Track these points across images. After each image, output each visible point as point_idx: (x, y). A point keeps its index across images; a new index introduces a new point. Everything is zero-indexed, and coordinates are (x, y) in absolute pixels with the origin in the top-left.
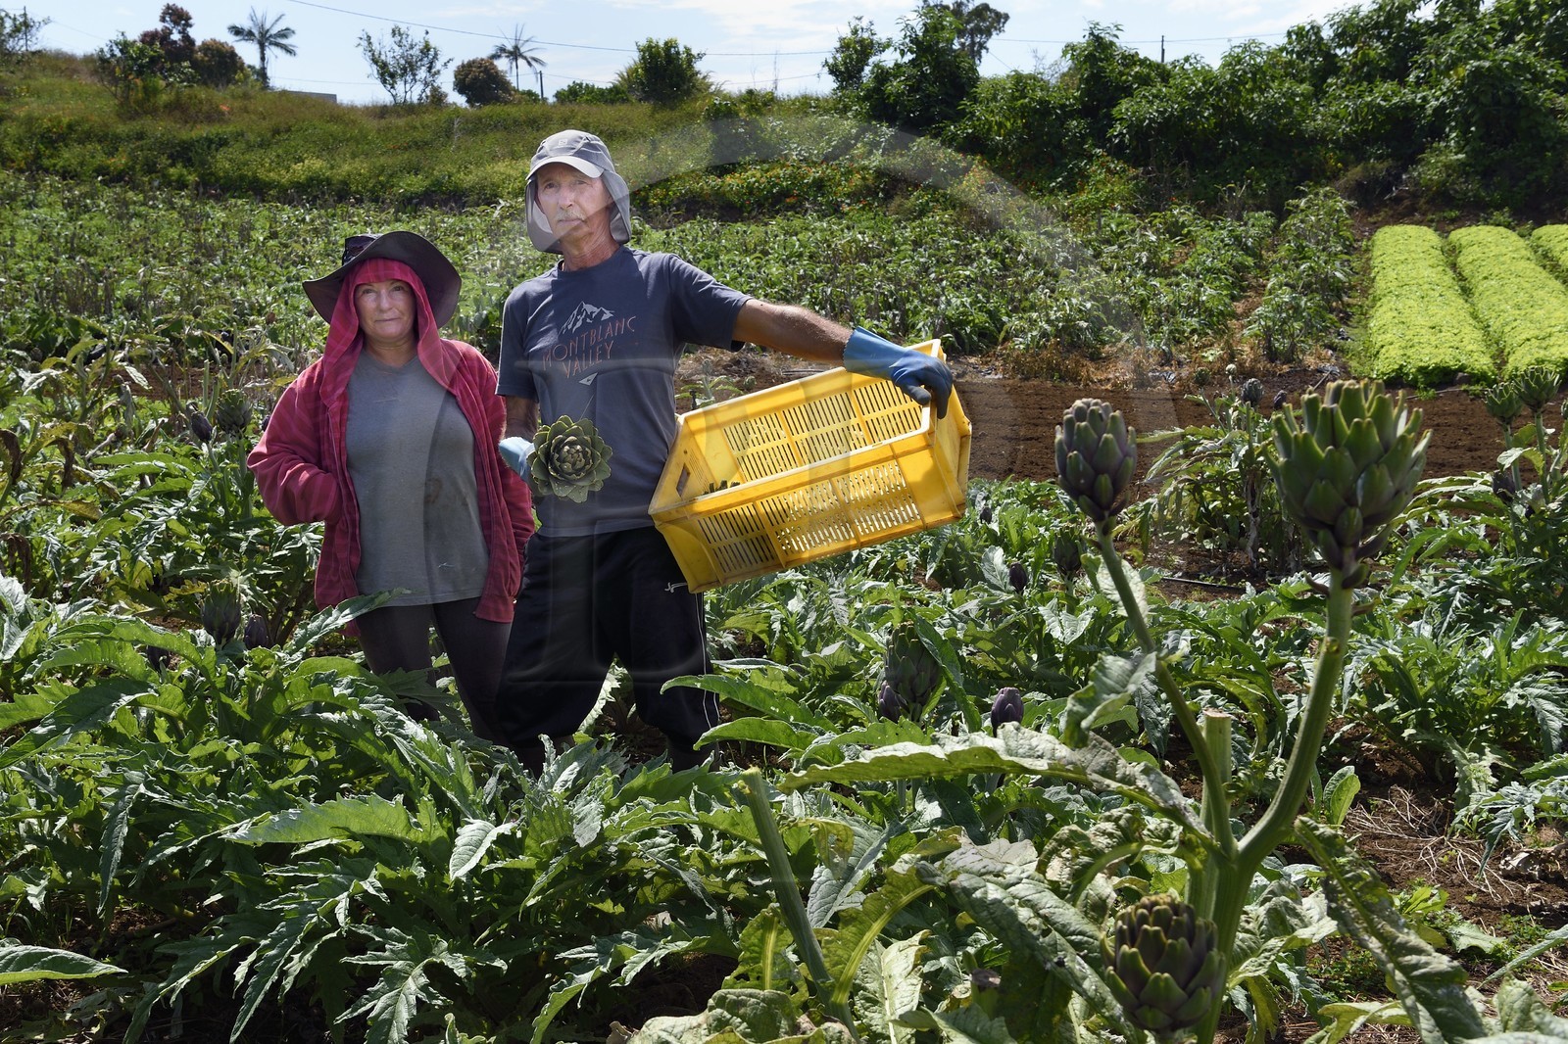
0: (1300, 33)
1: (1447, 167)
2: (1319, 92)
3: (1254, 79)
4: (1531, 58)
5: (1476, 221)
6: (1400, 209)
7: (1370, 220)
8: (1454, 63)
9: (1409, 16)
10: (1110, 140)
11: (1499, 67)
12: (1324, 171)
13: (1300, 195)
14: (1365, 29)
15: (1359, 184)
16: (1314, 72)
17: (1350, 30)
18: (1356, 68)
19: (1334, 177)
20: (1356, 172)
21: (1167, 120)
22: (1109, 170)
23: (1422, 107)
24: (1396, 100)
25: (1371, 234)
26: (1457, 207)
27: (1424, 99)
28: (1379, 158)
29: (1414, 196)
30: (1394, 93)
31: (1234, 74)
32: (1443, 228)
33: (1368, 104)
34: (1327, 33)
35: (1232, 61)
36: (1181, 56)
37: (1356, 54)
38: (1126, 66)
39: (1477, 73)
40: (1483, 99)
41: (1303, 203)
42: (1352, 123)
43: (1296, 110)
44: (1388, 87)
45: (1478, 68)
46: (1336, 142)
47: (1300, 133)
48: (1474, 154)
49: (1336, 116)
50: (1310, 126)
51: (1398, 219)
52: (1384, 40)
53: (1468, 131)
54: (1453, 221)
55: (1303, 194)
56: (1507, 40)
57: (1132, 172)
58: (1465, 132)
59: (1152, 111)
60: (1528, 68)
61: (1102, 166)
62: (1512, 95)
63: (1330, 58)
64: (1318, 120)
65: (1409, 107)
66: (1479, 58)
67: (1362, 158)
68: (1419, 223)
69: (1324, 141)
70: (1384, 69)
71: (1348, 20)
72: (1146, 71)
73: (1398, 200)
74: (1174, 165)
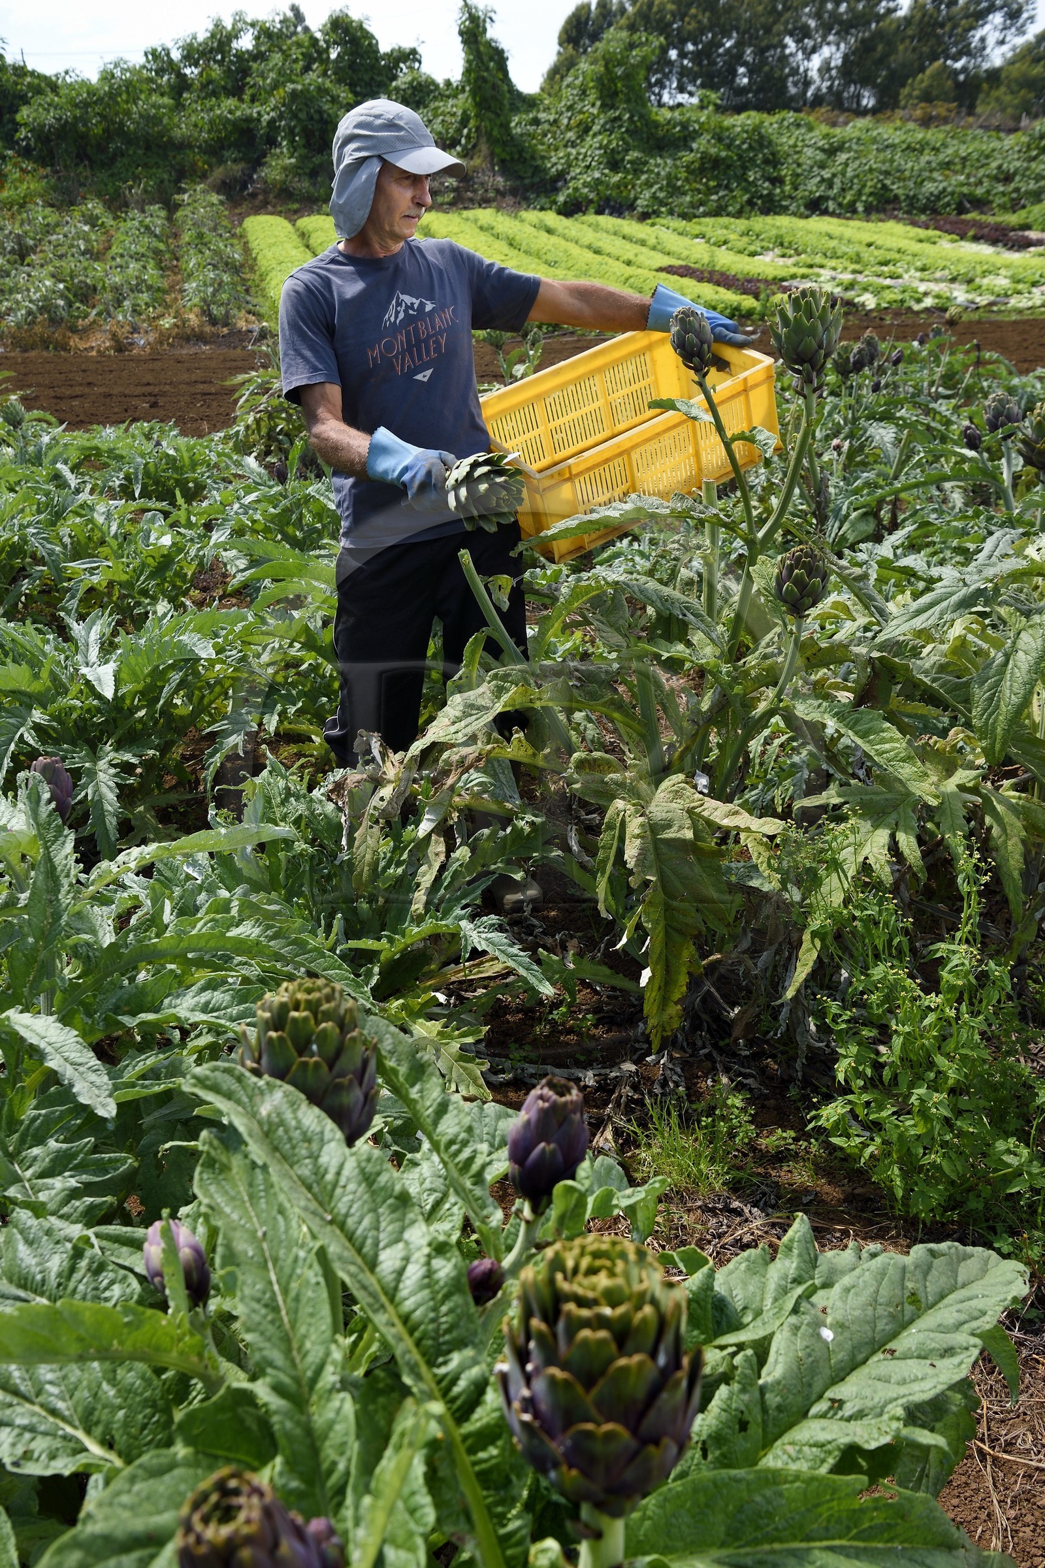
0: (154, 54)
1: (285, 168)
2: (179, 106)
3: (128, 92)
4: (328, 84)
5: (311, 212)
6: (257, 203)
7: (237, 211)
8: (276, 85)
9: (234, 45)
10: (17, 143)
11: (308, 90)
12: (195, 172)
13: (182, 191)
14: (203, 54)
15: (224, 183)
16: (172, 87)
17: (192, 54)
18: (204, 86)
19: (204, 177)
20: (218, 173)
21: (64, 126)
22: (22, 170)
23: (259, 120)
24: (238, 113)
25: (240, 224)
26: (297, 201)
27: (259, 113)
28: (235, 161)
29: (265, 192)
30: (237, 108)
31: (111, 87)
32: (292, 216)
33: (219, 117)
34: (176, 55)
35: (107, 76)
36: (61, 71)
37: (201, 74)
38: (18, 76)
39: (294, 94)
40: (303, 116)
41: (186, 197)
42: (209, 132)
43: (165, 121)
44: (231, 102)
45: (294, 91)
46: (200, 147)
47: (171, 139)
48: (302, 159)
49: (196, 126)
50: (177, 134)
51: (258, 210)
52: (221, 63)
53: (293, 141)
54: (296, 212)
55: (184, 191)
56: (307, 69)
57: (43, 172)
58: (292, 141)
59: (49, 118)
60: (327, 91)
61: (15, 165)
62: (320, 112)
63: (182, 77)
64: (182, 128)
65: (248, 120)
66: (293, 82)
67: (221, 161)
68: (272, 214)
69: (190, 146)
70: (224, 88)
71: (191, 45)
72: (36, 81)
73: (253, 195)
74: (77, 165)
